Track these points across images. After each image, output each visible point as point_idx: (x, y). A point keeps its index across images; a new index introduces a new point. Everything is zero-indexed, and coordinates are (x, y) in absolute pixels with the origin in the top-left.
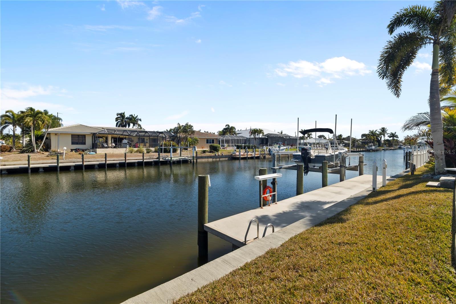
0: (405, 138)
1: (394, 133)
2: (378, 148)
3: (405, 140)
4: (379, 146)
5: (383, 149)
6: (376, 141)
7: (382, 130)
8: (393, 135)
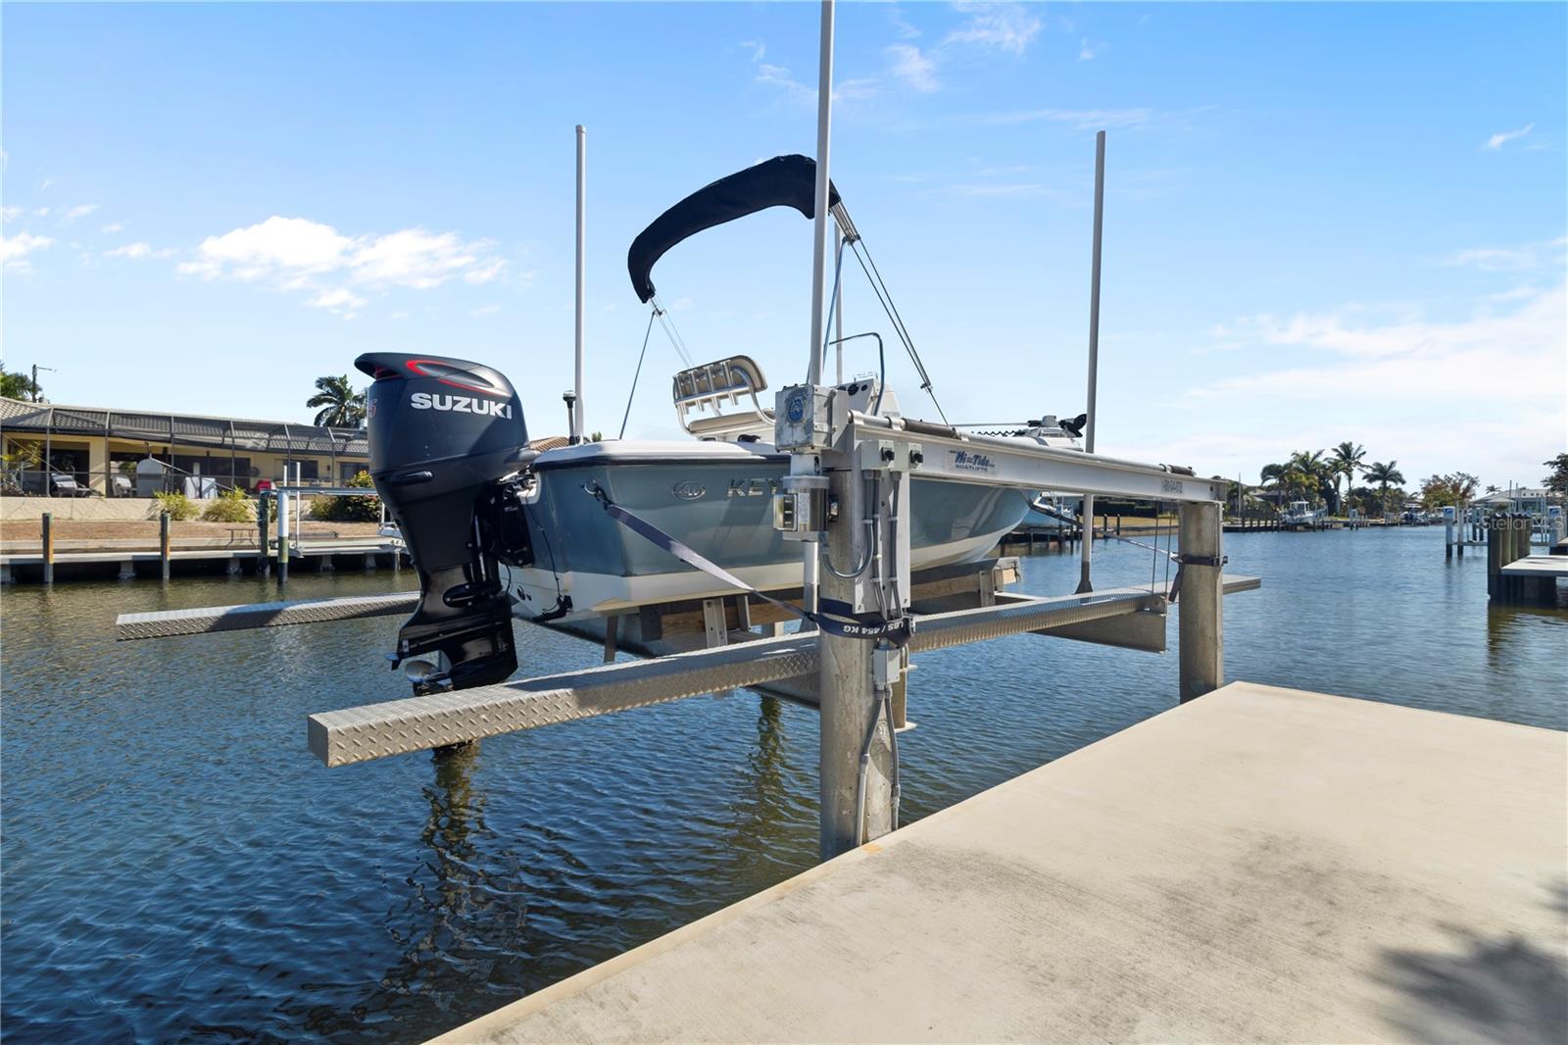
0: (1424, 484)
1: (1386, 463)
2: (1327, 519)
3: (1427, 491)
4: (1331, 511)
5: (1346, 525)
6: (1319, 491)
7: (1340, 455)
8: (1383, 473)
